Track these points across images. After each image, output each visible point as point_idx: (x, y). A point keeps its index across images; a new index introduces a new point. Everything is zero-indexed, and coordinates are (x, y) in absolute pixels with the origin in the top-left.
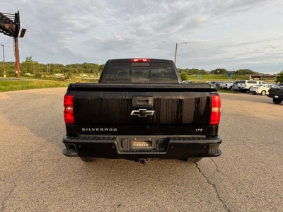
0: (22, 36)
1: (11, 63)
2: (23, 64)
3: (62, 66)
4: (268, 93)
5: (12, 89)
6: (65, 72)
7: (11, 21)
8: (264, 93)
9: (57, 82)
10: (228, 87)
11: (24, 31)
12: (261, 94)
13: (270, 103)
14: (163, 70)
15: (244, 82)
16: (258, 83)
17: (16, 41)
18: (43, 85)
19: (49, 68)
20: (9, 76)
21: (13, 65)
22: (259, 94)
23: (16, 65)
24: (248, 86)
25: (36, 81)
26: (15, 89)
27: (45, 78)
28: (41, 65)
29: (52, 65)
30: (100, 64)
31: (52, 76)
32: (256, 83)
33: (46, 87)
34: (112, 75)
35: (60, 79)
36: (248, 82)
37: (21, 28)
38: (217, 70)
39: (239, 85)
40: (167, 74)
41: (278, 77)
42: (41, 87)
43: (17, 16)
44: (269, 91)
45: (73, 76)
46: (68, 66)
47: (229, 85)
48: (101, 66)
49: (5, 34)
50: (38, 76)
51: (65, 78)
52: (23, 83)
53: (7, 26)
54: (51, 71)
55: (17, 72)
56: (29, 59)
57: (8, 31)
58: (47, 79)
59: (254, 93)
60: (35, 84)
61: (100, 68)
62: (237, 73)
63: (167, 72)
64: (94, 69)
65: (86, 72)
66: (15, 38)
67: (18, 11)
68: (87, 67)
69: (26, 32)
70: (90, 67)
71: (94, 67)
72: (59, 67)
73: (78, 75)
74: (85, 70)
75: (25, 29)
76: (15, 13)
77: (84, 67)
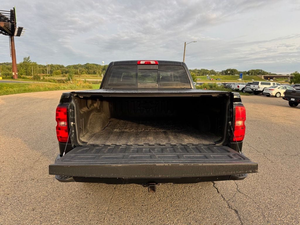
0: (19, 35)
1: (8, 64)
2: (21, 65)
3: (63, 67)
4: (283, 95)
5: (7, 93)
6: (66, 73)
7: (7, 19)
8: (278, 95)
9: (58, 84)
10: (240, 89)
11: (20, 29)
12: (276, 96)
13: (287, 106)
14: (172, 73)
15: (257, 84)
16: (272, 85)
17: (12, 40)
18: (41, 88)
19: (48, 69)
20: (6, 78)
21: (10, 66)
22: (273, 96)
23: (13, 66)
24: (261, 87)
25: (34, 84)
26: (11, 93)
27: (44, 80)
28: (40, 66)
29: (52, 66)
30: (103, 65)
31: (52, 77)
32: (269, 84)
33: (45, 90)
34: (116, 79)
35: (60, 81)
36: (262, 84)
37: (18, 26)
38: (227, 71)
39: (252, 86)
40: (177, 77)
41: (292, 78)
42: (40, 91)
43: (13, 13)
44: (285, 93)
45: (74, 78)
46: (69, 67)
47: (241, 87)
48: (105, 66)
50: (36, 78)
51: (66, 80)
52: (20, 86)
54: (51, 72)
55: (13, 74)
56: (27, 59)
57: (3, 30)
58: (46, 81)
59: (268, 95)
60: (33, 87)
61: (104, 69)
62: (248, 73)
63: (177, 75)
64: (97, 70)
65: (88, 73)
66: (11, 37)
67: (14, 8)
68: (90, 67)
69: (23, 30)
70: (93, 68)
71: (97, 68)
72: (59, 68)
73: (80, 77)
74: (88, 71)
75: (22, 27)
76: (11, 10)
77: (87, 68)
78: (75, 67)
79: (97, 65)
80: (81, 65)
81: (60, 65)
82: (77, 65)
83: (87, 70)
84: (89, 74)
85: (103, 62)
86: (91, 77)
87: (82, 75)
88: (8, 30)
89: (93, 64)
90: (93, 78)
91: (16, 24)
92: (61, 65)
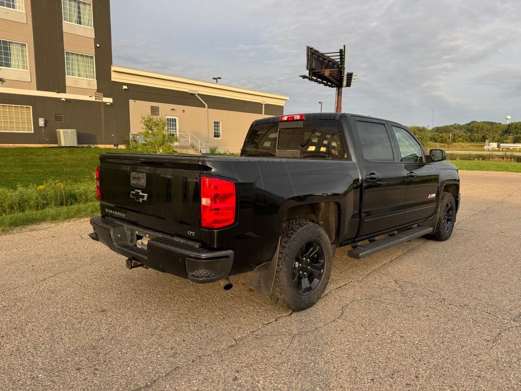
0: (349, 85)
7: (337, 63)
11: (350, 76)
17: (339, 94)
30: (507, 123)
37: (346, 71)
43: (342, 53)
49: (326, 85)
53: (327, 73)
57: (328, 80)
64: (491, 134)
65: (471, 139)
66: (338, 90)
67: (344, 46)
68: (475, 129)
69: (353, 77)
70: (482, 129)
71: (491, 130)
72: (417, 132)
73: (449, 147)
74: (470, 137)
75: (351, 72)
76: (340, 50)
77: (469, 131)
78: (446, 129)
79: (492, 124)
80: (459, 125)
81: (419, 127)
82: (451, 126)
83: (469, 134)
84: (472, 141)
85: (509, 117)
86: (471, 148)
87: (454, 144)
88: (335, 80)
89: (483, 122)
90: (475, 149)
91: (344, 70)
92: (421, 126)
